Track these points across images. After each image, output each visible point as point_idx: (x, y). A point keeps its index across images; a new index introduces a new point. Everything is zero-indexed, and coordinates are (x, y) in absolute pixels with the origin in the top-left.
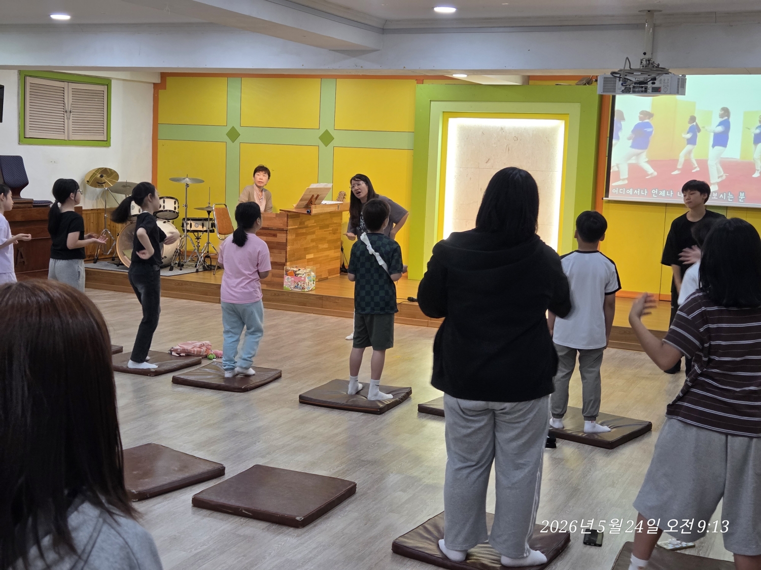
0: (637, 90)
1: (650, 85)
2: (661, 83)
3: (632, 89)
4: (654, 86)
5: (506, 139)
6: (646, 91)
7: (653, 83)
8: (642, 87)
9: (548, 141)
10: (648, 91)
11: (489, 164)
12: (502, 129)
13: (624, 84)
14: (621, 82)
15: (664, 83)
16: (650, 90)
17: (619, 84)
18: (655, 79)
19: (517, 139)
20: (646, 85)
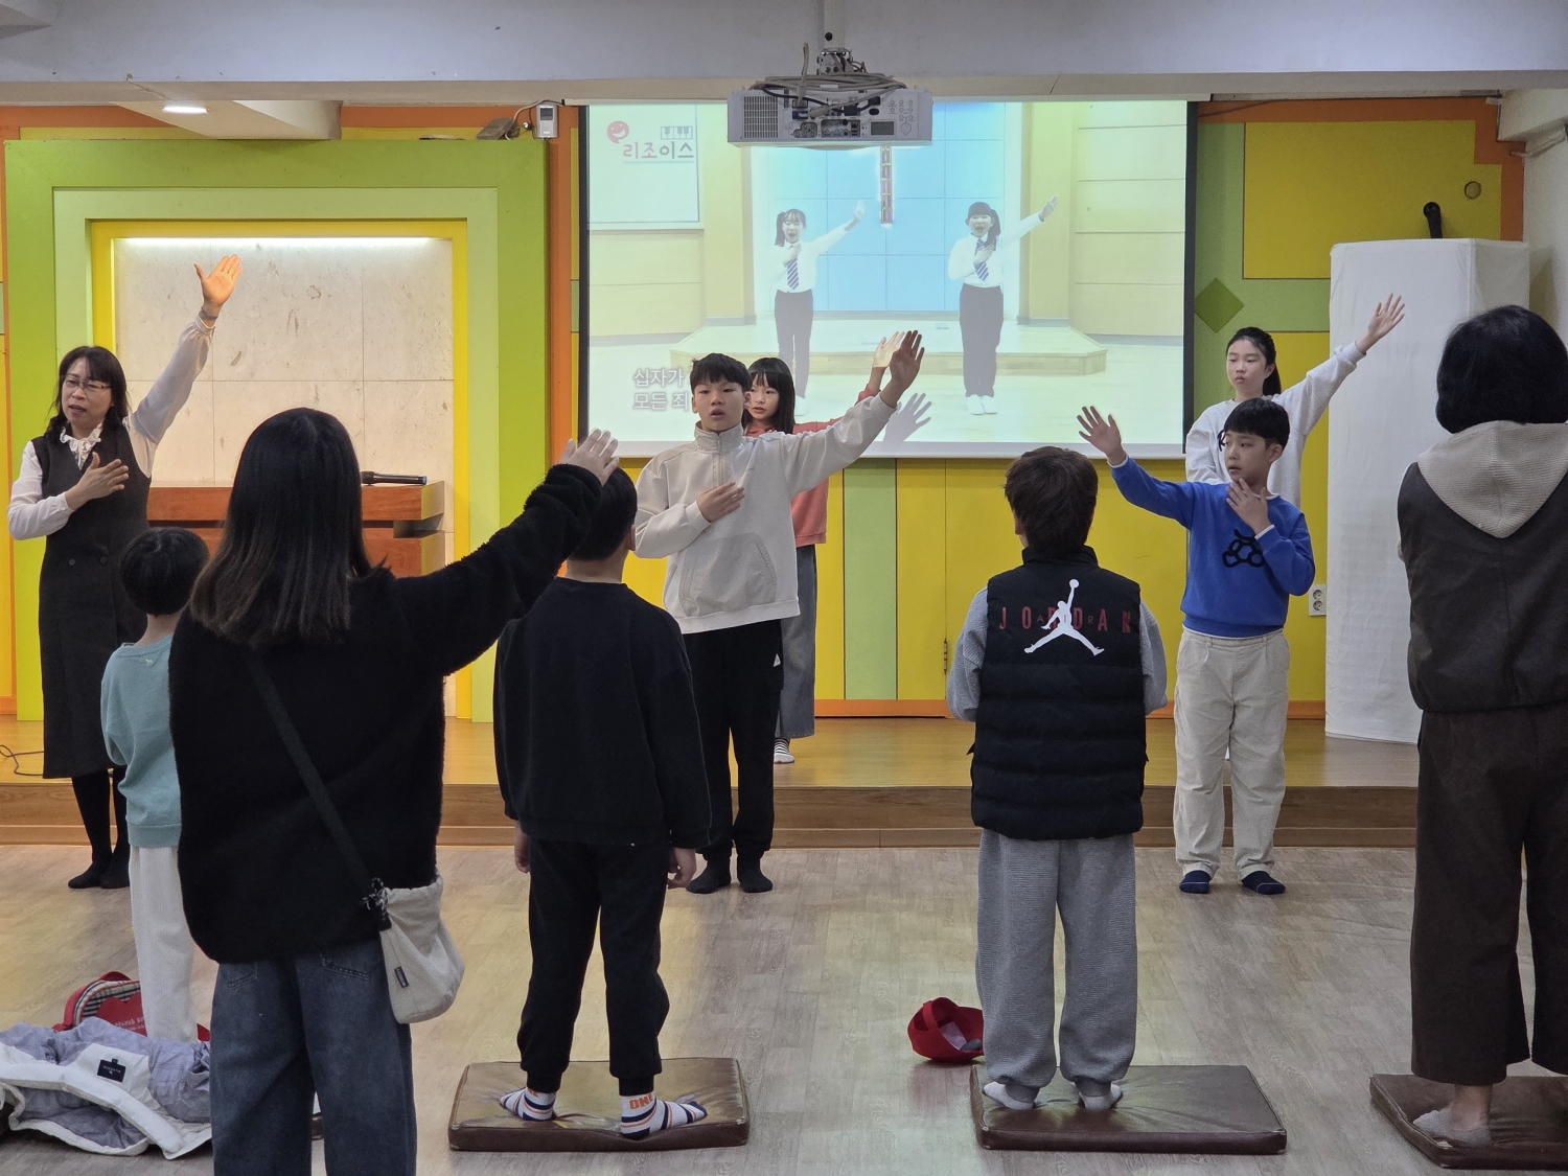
0: (832, 129)
1: (865, 118)
2: (892, 111)
3: (819, 127)
4: (876, 118)
5: (285, 295)
6: (855, 131)
7: (874, 112)
8: (845, 122)
9: (409, 296)
10: (862, 131)
12: (272, 266)
13: (801, 115)
14: (790, 110)
15: (901, 110)
16: (866, 130)
17: (785, 114)
18: (876, 101)
19: (316, 293)
20: (857, 118)
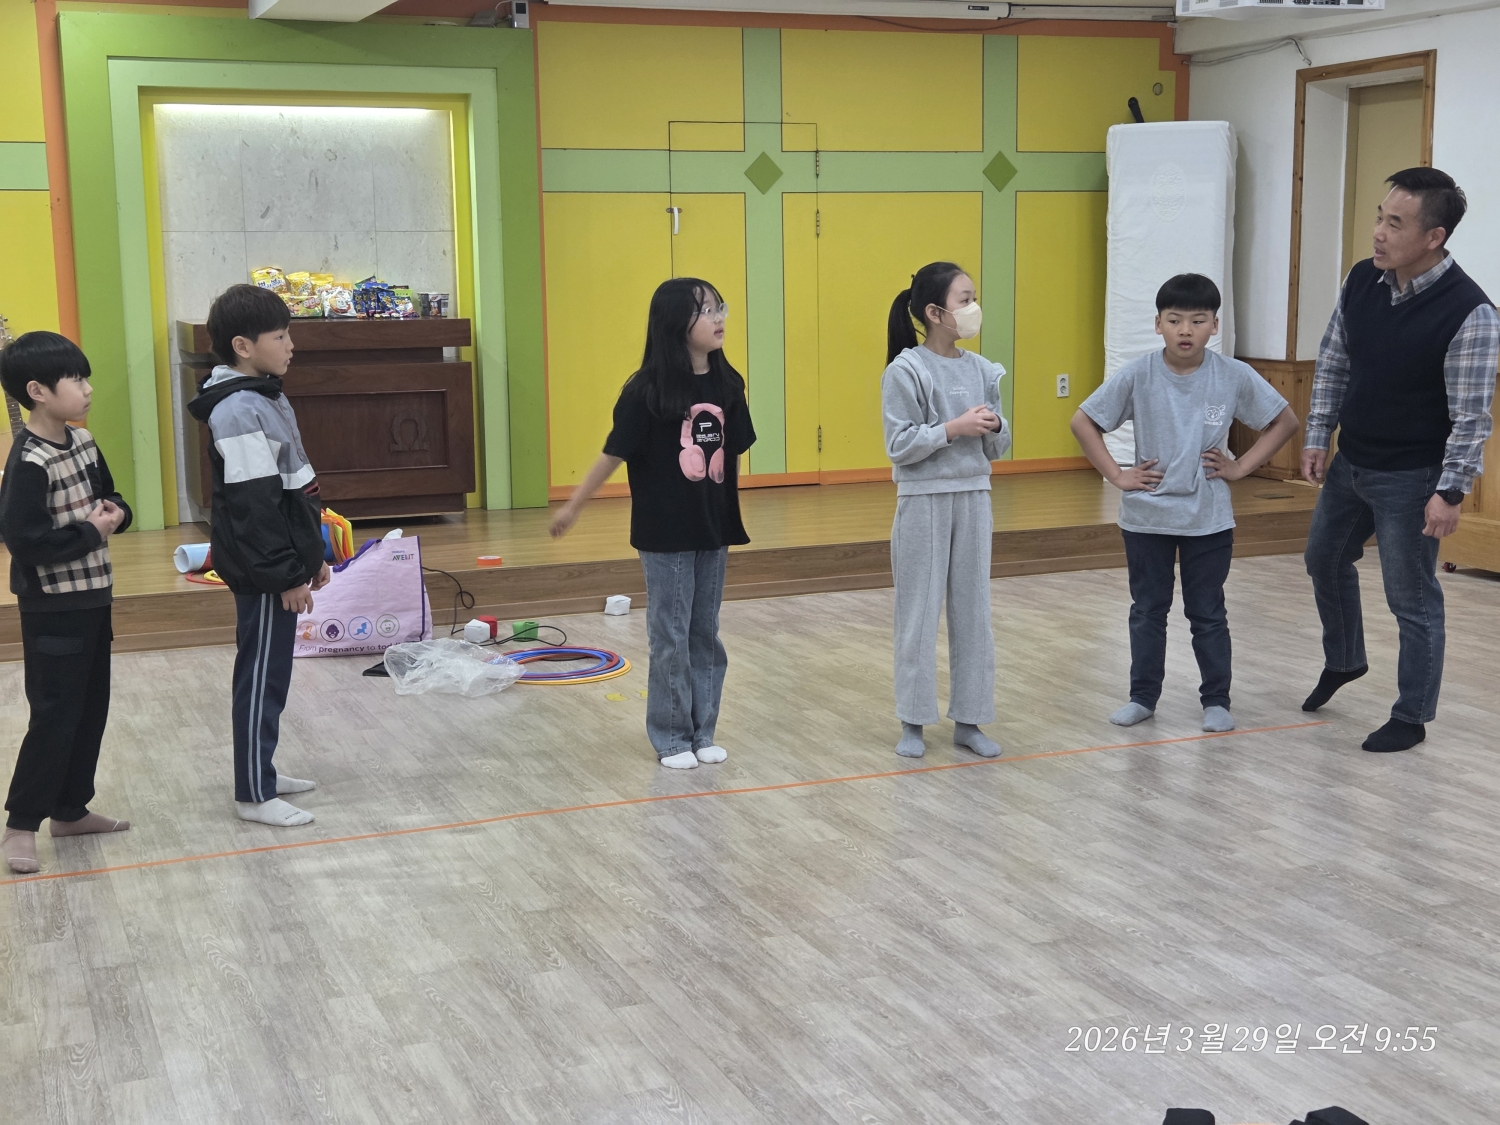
5: (306, 157)
9: (412, 159)
11: (268, 221)
12: (293, 132)
19: (333, 156)
